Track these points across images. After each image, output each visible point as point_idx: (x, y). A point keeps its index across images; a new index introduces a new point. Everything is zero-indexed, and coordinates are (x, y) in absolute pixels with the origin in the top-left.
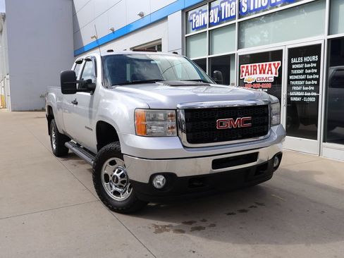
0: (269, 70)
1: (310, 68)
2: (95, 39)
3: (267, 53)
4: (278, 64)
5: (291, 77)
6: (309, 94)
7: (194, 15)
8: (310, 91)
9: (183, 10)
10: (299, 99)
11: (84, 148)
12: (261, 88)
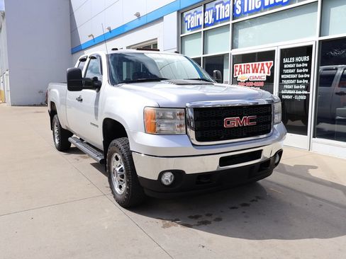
0: (261, 70)
1: (302, 68)
2: (91, 38)
3: (255, 54)
4: (271, 64)
5: (283, 76)
6: (300, 92)
7: (189, 16)
8: (301, 90)
9: (178, 11)
10: (290, 97)
11: (88, 143)
12: (253, 86)
